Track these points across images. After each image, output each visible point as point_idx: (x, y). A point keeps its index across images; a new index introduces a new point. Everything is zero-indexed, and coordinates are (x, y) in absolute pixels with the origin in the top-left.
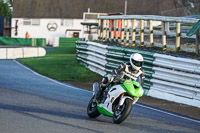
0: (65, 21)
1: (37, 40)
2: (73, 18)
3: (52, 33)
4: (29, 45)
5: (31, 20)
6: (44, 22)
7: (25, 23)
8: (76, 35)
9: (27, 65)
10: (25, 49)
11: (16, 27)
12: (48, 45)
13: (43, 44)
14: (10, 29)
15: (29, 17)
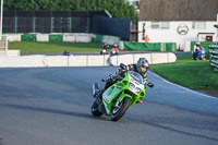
0: (197, 23)
1: (167, 44)
2: (205, 20)
3: (183, 36)
4: (158, 51)
5: (160, 23)
6: (174, 25)
7: (153, 27)
8: (209, 39)
9: (156, 73)
10: (154, 55)
11: (144, 31)
12: (179, 50)
13: (174, 50)
14: (137, 33)
15: (158, 20)
